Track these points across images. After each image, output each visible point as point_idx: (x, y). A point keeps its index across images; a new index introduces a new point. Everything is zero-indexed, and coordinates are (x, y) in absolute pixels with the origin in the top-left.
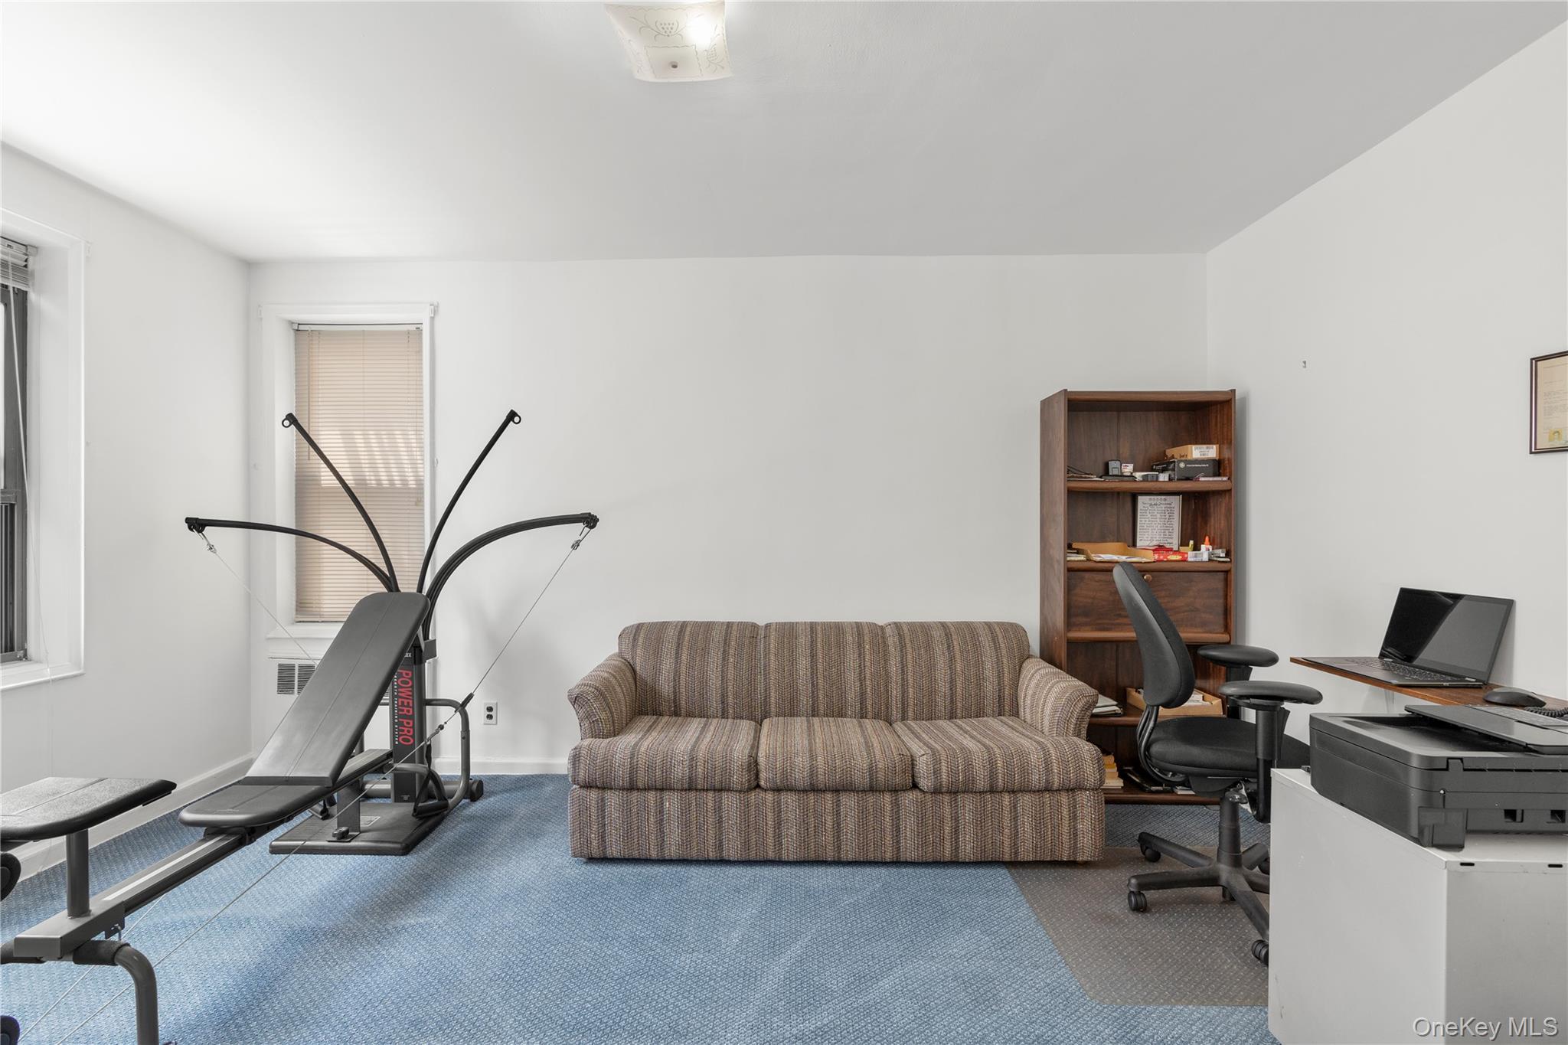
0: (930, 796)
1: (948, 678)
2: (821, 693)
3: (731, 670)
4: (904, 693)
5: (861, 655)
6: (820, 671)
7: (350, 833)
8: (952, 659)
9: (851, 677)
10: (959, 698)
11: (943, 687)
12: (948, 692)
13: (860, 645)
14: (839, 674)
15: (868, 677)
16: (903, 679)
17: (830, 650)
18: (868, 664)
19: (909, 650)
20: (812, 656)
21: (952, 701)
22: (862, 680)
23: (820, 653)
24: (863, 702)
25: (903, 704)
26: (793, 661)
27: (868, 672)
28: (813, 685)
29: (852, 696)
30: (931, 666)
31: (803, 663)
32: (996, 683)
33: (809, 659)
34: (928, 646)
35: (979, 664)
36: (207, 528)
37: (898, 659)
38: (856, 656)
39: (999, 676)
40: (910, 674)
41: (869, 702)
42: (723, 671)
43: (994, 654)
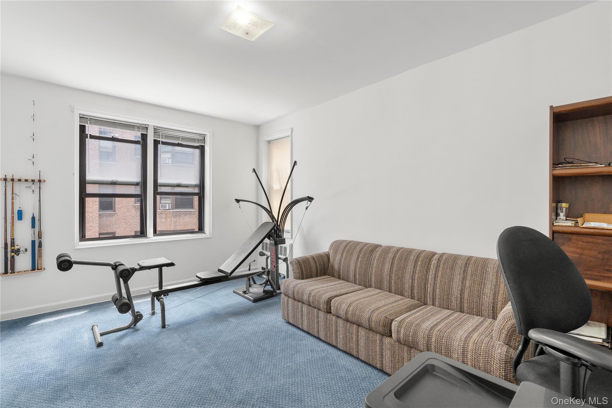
0: (398, 344)
1: (460, 288)
2: (393, 281)
3: (359, 264)
4: (434, 290)
5: (415, 266)
6: (394, 271)
7: (246, 292)
8: (464, 279)
9: (408, 277)
10: (466, 301)
11: (456, 292)
12: (459, 296)
13: (416, 262)
14: (402, 274)
15: (416, 278)
16: (434, 283)
17: (401, 262)
18: (417, 272)
19: (441, 269)
20: (392, 263)
21: (461, 302)
22: (413, 279)
23: (396, 262)
24: (412, 290)
25: (433, 296)
26: (383, 264)
27: (417, 276)
28: (390, 277)
29: (407, 286)
30: (451, 280)
31: (387, 266)
32: (491, 298)
33: (390, 264)
34: (452, 268)
35: (482, 284)
36: (240, 202)
37: (434, 272)
38: (412, 267)
39: (495, 294)
40: (439, 281)
41: (415, 291)
42: (356, 263)
43: (494, 280)
